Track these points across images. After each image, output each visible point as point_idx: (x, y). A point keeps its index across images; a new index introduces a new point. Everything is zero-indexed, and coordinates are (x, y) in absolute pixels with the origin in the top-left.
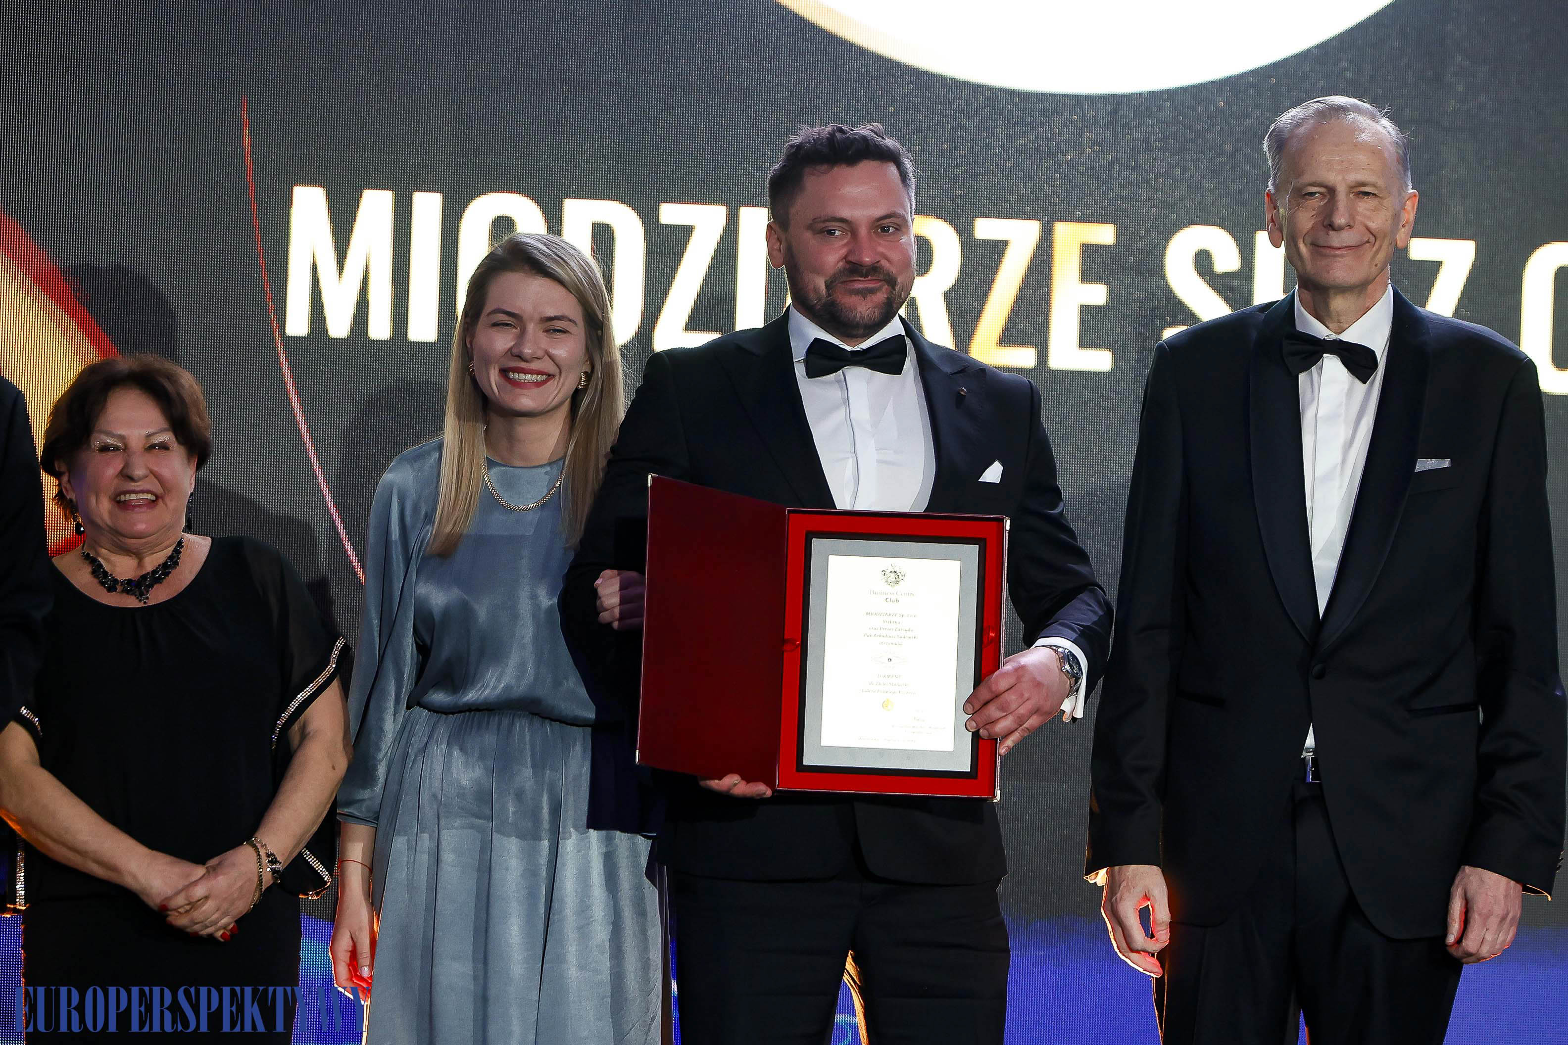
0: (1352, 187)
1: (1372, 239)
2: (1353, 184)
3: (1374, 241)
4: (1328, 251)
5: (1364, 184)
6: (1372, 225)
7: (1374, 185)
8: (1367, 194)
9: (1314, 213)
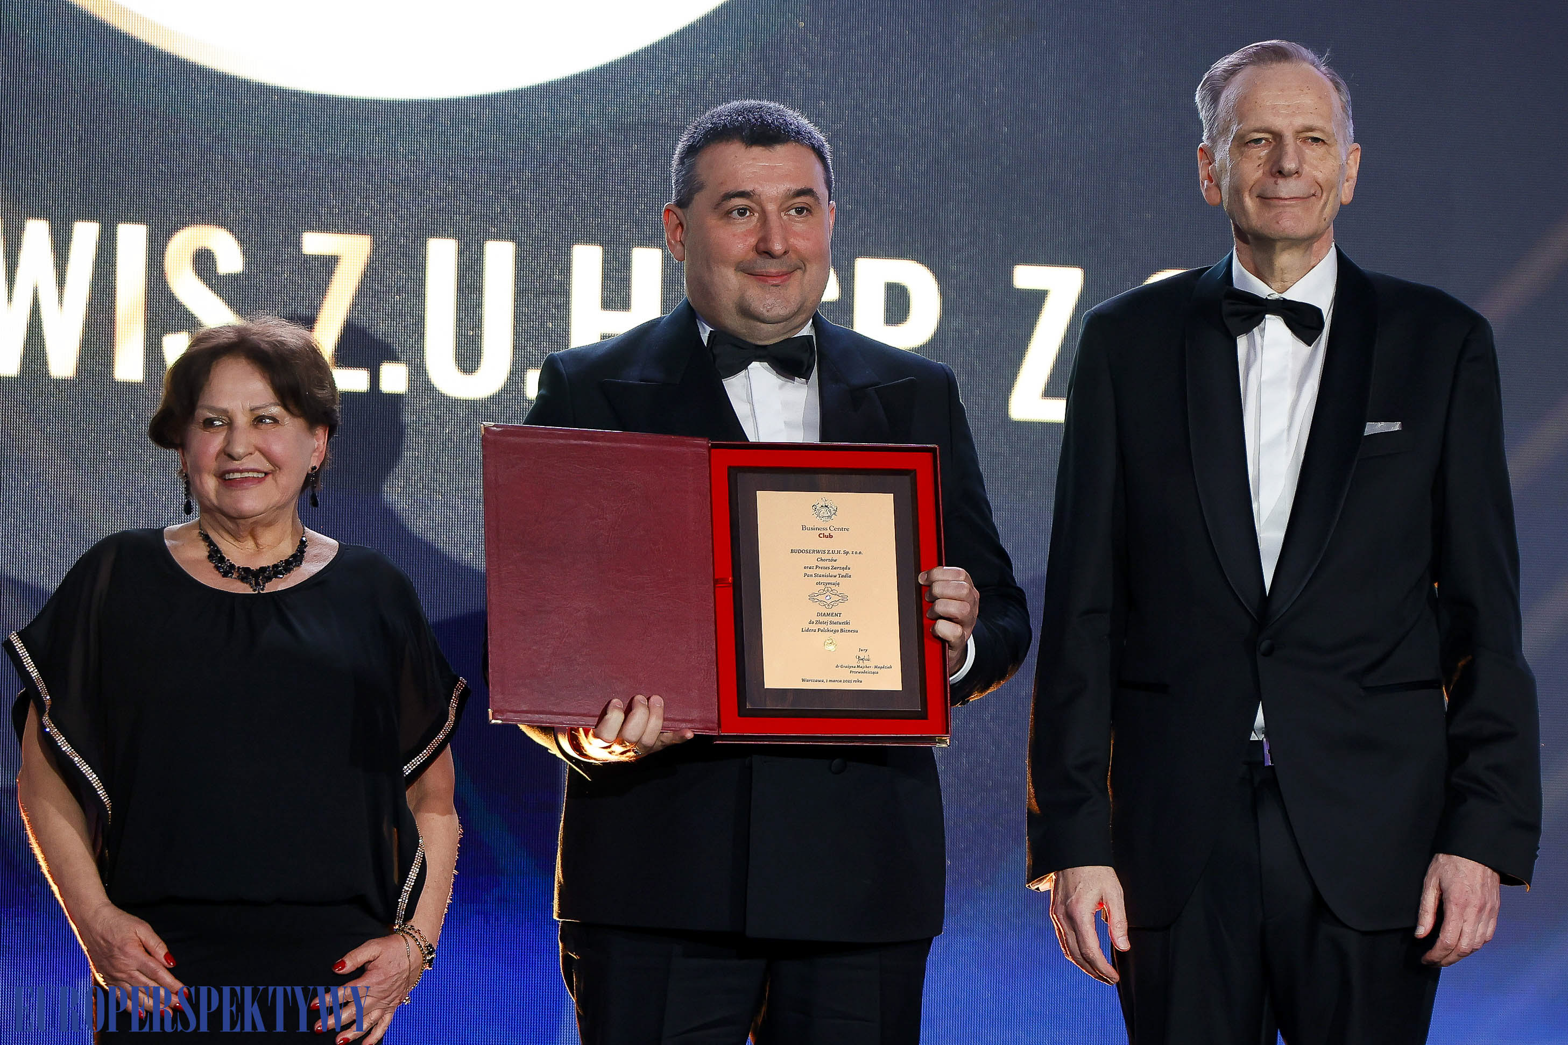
0: (1298, 132)
1: (1319, 193)
2: (1300, 129)
3: (1320, 194)
4: (1276, 202)
5: (1311, 129)
6: (1320, 177)
7: (1322, 131)
8: (1316, 140)
9: (1260, 162)
